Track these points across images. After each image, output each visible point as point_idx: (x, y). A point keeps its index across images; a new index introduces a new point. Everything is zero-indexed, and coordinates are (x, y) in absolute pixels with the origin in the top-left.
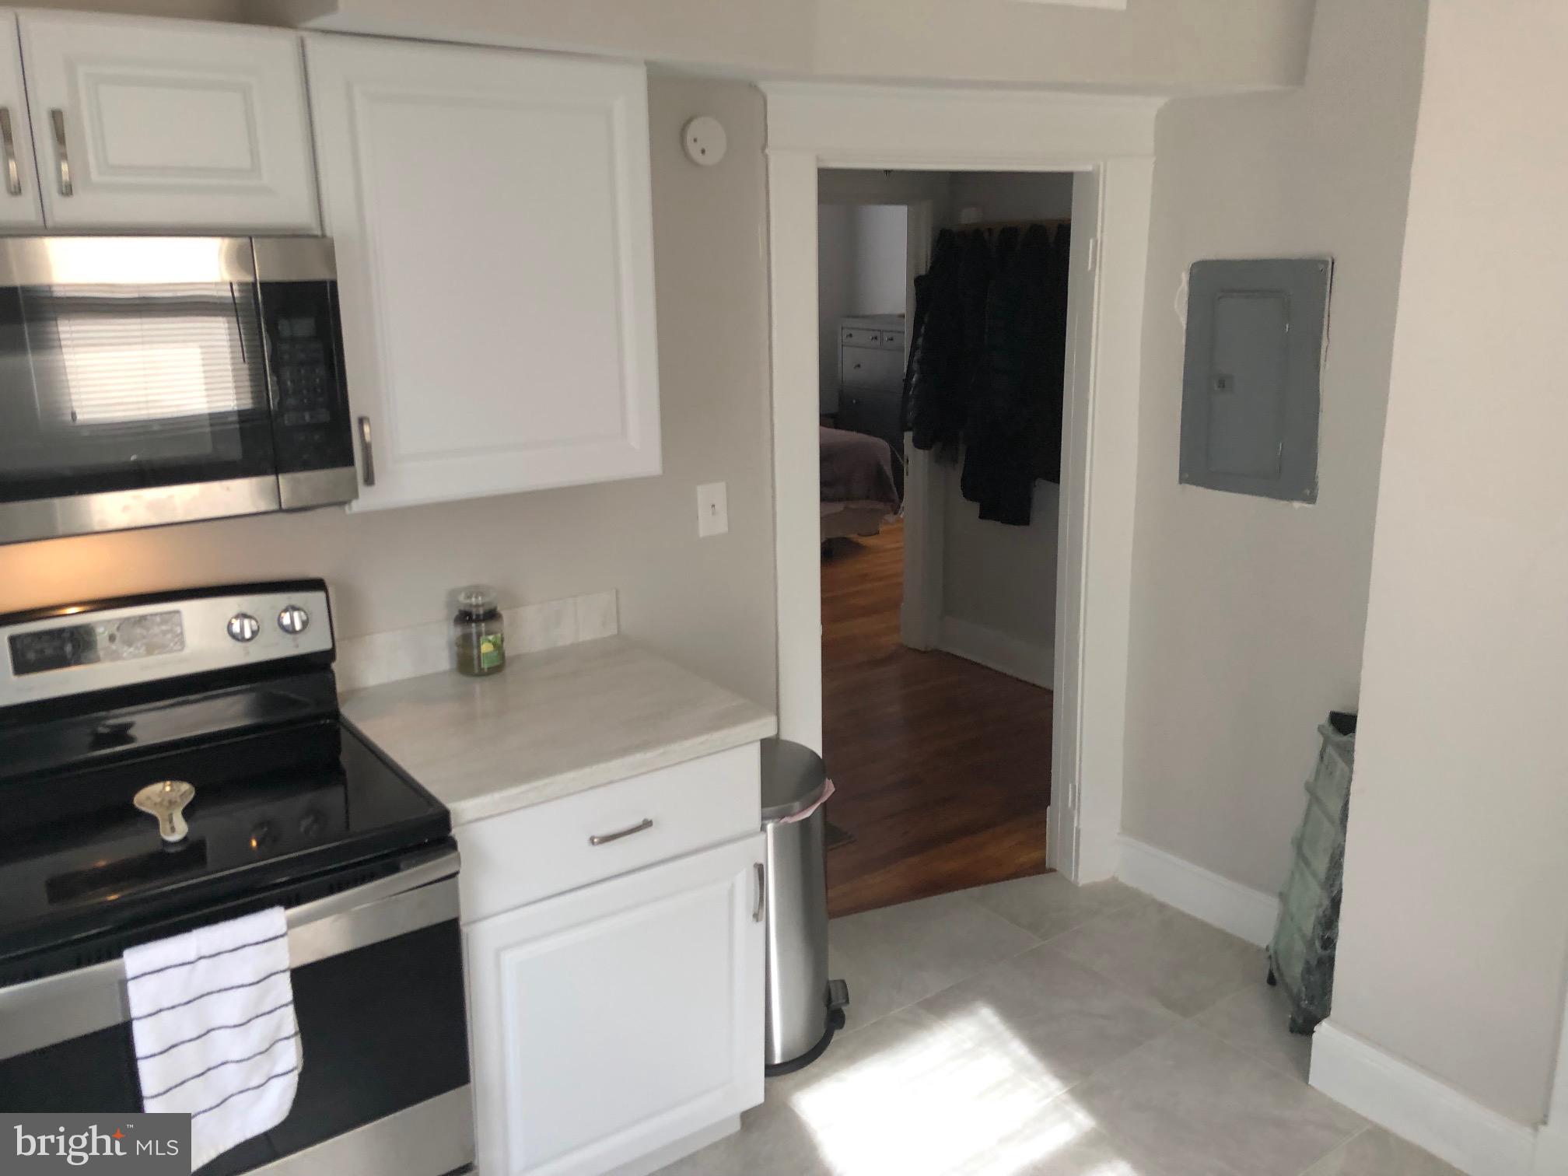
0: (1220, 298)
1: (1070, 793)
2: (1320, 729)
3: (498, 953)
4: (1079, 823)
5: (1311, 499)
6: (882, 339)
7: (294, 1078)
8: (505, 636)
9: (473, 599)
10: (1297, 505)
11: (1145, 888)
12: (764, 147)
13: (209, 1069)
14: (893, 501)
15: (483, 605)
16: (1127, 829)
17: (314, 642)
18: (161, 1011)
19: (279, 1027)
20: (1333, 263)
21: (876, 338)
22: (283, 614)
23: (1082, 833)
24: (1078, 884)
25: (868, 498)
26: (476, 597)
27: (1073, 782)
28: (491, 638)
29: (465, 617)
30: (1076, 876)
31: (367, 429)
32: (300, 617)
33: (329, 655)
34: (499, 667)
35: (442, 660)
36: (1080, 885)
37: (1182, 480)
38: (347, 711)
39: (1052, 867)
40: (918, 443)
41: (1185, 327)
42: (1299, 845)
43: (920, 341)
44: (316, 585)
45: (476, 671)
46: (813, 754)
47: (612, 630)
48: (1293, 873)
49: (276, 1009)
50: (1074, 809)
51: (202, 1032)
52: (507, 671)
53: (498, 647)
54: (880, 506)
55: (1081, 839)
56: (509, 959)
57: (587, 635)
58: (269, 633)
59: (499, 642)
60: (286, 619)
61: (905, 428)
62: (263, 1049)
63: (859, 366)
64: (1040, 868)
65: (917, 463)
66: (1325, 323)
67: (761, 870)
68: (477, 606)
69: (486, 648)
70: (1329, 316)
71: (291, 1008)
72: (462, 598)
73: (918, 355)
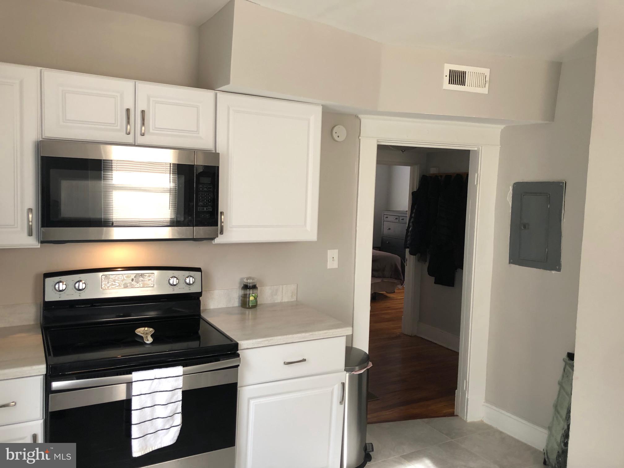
0: (524, 195)
1: (465, 383)
2: (564, 360)
3: (249, 399)
4: (468, 397)
5: (559, 270)
6: (399, 219)
7: (179, 428)
8: (258, 295)
9: (249, 281)
10: (553, 272)
11: (495, 425)
12: (359, 136)
13: (153, 419)
14: (401, 280)
15: (251, 283)
16: (487, 401)
17: (195, 289)
18: (141, 394)
19: (176, 408)
20: (566, 183)
21: (397, 219)
22: (187, 278)
23: (469, 399)
24: (467, 421)
25: (391, 278)
26: (250, 280)
27: (466, 380)
28: (253, 295)
29: (246, 287)
30: (466, 418)
31: (223, 217)
32: (192, 280)
33: (200, 294)
34: (255, 306)
35: (236, 302)
36: (467, 422)
37: (510, 263)
38: (203, 315)
39: (457, 414)
40: (411, 253)
41: (511, 206)
42: (556, 407)
43: (413, 215)
44: (198, 270)
45: (247, 306)
46: (365, 353)
47: (294, 299)
48: (553, 418)
49: (176, 402)
50: (466, 390)
51: (153, 405)
52: (258, 308)
53: (256, 299)
54: (396, 281)
55: (469, 402)
56: (252, 402)
57: (285, 300)
58: (182, 285)
59: (256, 297)
60: (188, 281)
61: (406, 247)
62: (171, 415)
63: (390, 229)
64: (452, 414)
65: (411, 261)
66: (563, 204)
67: (343, 384)
68: (250, 283)
69: (252, 298)
70: (564, 202)
71: (181, 402)
72: (245, 280)
73: (412, 220)
